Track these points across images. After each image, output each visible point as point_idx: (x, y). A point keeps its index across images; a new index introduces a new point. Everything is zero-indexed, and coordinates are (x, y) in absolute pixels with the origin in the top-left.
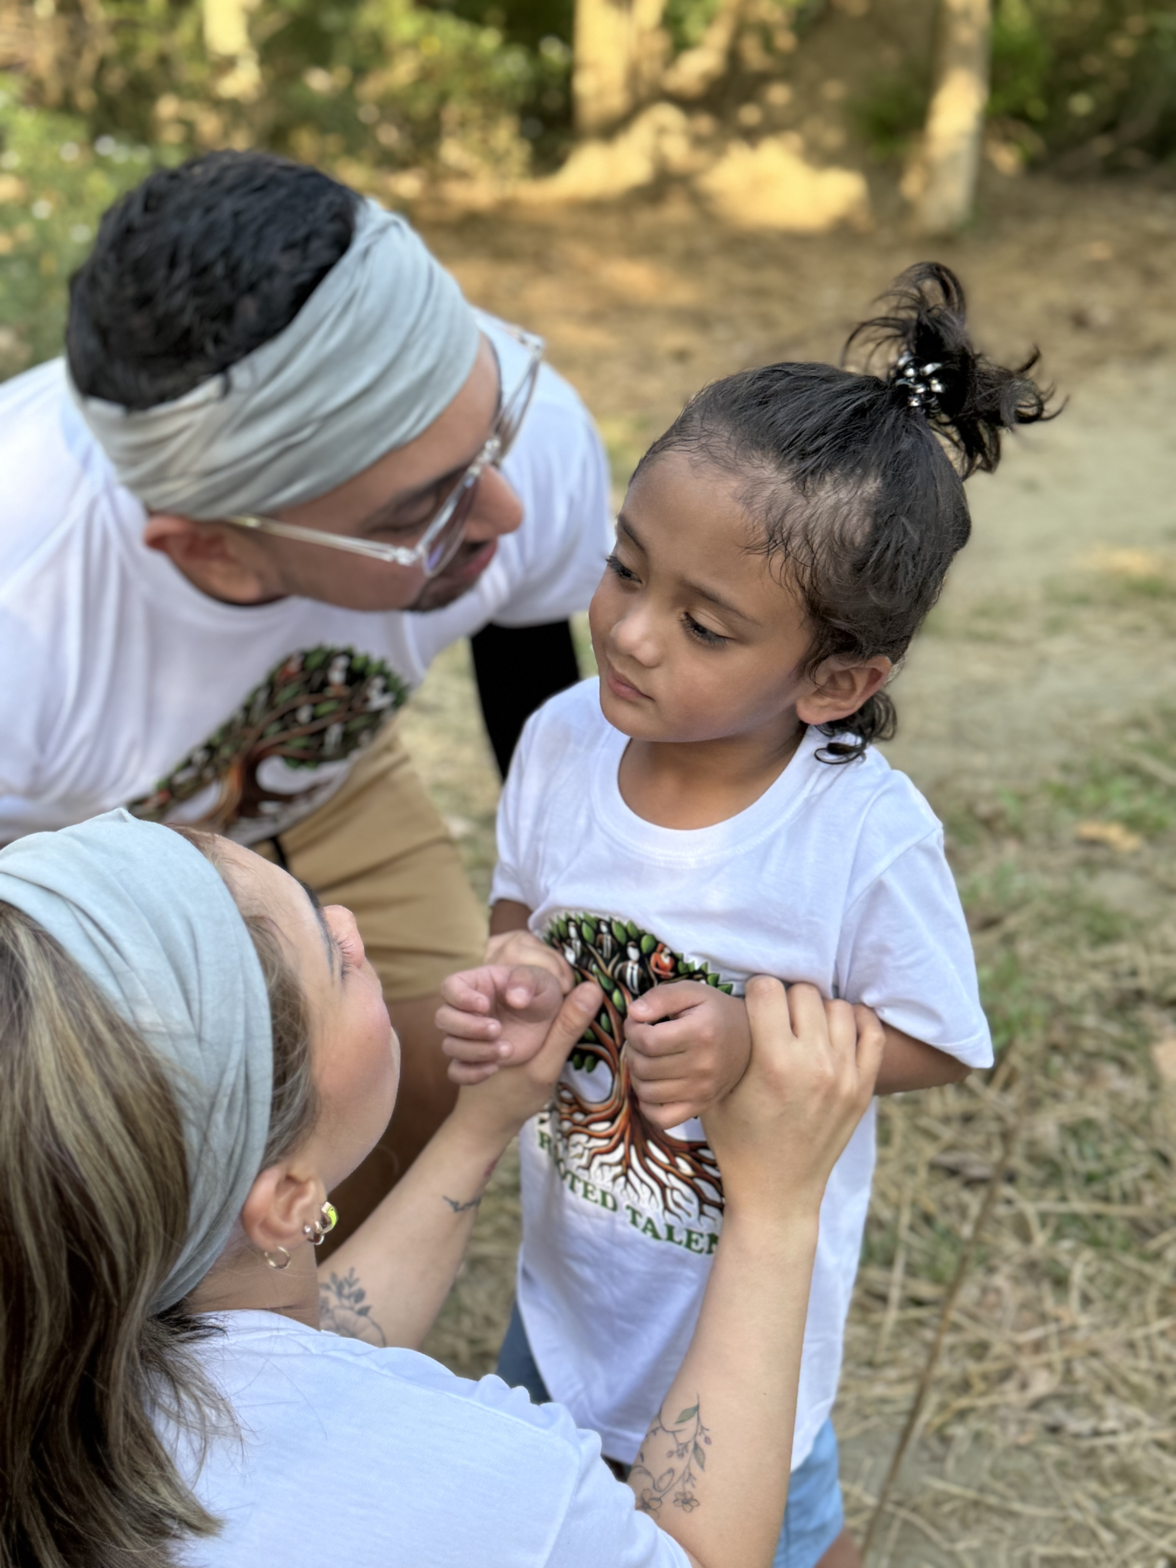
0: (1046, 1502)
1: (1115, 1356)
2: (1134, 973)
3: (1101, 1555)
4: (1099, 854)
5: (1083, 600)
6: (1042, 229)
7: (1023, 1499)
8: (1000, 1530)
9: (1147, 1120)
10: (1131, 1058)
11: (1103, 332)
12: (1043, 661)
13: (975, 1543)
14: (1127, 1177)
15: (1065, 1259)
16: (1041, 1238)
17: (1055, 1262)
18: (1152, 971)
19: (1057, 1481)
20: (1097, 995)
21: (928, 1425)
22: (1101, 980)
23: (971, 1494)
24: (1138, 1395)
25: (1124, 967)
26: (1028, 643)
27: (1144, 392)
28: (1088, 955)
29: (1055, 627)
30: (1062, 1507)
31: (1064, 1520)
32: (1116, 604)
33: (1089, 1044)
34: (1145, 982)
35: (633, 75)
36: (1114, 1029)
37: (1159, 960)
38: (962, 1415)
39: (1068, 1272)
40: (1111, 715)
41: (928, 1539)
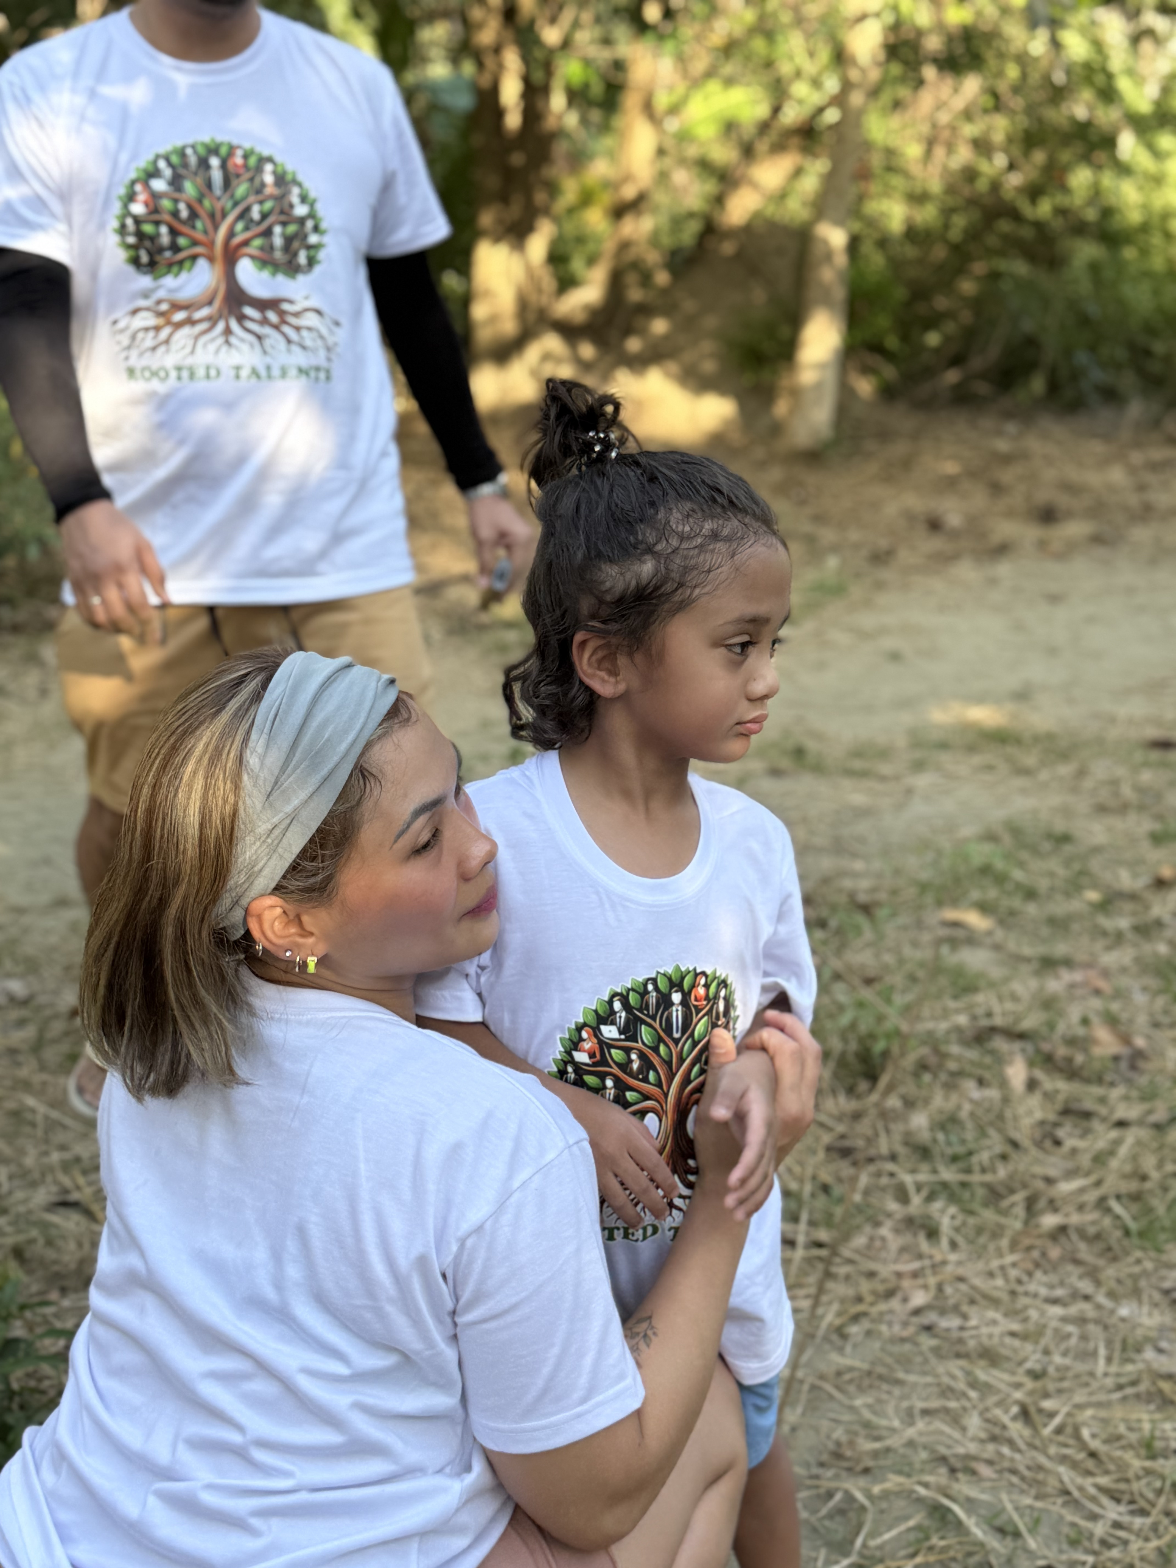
0: (924, 1373)
1: (978, 1282)
2: (989, 1015)
3: (967, 1404)
4: (960, 933)
5: (943, 746)
6: (899, 449)
7: (907, 1371)
8: (889, 1393)
9: (1001, 1117)
10: (987, 1075)
11: (954, 535)
12: (909, 792)
13: (870, 1400)
14: (984, 1157)
15: (936, 1215)
16: (916, 1200)
17: (929, 1217)
18: (1004, 1014)
19: (933, 1361)
20: (958, 1029)
21: (830, 1325)
22: (962, 1020)
23: (865, 1366)
24: (994, 1302)
25: (980, 1011)
26: (897, 778)
27: (993, 582)
28: (952, 1004)
29: (919, 766)
30: (937, 1376)
31: (939, 1385)
32: (971, 749)
33: (952, 1066)
34: (998, 1021)
35: (523, 305)
36: (972, 1054)
37: (1009, 1006)
38: (856, 1318)
39: (938, 1224)
40: (967, 831)
41: (831, 1397)
